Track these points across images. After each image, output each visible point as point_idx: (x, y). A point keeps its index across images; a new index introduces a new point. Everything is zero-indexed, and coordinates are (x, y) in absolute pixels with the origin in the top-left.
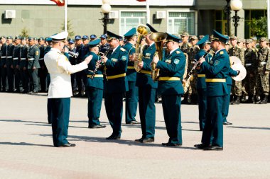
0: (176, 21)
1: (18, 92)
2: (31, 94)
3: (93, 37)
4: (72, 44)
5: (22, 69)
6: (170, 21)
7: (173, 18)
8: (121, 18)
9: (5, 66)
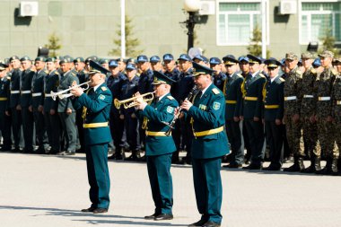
0: (314, 17)
1: (41, 152)
2: (63, 156)
3: (168, 58)
4: (131, 70)
5: (48, 113)
6: (304, 18)
7: (309, 13)
8: (219, 13)
9: (18, 107)
